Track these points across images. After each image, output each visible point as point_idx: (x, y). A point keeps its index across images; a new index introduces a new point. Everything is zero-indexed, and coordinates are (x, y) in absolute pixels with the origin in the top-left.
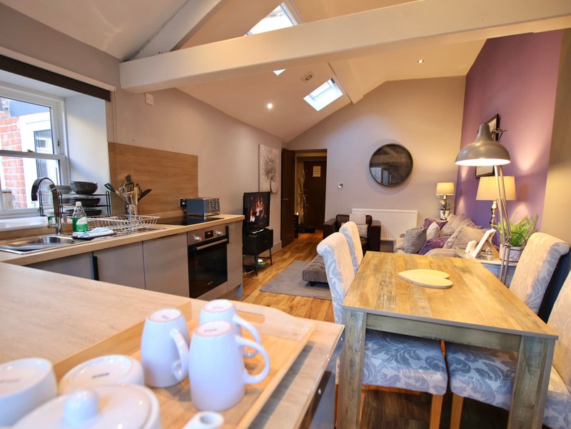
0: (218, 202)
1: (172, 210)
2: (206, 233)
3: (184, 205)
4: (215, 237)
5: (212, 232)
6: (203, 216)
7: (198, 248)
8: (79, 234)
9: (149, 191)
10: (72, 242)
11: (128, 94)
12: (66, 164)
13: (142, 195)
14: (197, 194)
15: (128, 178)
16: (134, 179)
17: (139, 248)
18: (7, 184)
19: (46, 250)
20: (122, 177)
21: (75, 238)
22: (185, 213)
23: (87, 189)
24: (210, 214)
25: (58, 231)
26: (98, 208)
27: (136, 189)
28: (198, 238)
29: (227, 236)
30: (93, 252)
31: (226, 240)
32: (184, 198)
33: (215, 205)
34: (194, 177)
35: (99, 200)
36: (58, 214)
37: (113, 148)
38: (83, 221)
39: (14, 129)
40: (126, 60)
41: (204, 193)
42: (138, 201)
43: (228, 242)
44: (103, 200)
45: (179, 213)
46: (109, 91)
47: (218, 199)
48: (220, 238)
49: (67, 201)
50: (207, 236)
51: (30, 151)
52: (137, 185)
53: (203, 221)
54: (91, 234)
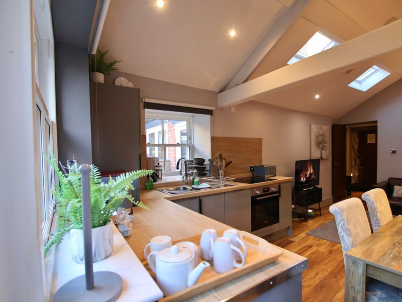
0: (275, 168)
1: (245, 173)
2: (264, 189)
3: (253, 170)
4: (270, 192)
5: (268, 189)
6: (264, 177)
7: (258, 199)
8: (195, 186)
9: (231, 162)
10: (192, 190)
11: (222, 109)
12: (193, 149)
13: (227, 165)
14: (262, 162)
15: (220, 155)
16: (224, 155)
17: (222, 196)
18: (169, 157)
19: (181, 194)
20: (217, 155)
21: (193, 188)
22: (253, 175)
23: (201, 161)
24: (269, 176)
25: (187, 184)
26: (205, 172)
27: (224, 161)
28: (258, 192)
29: (279, 192)
30: (199, 196)
31: (278, 194)
32: (253, 165)
33: (273, 171)
34: (259, 152)
35: (205, 167)
36: (186, 175)
37: (213, 139)
38: (197, 179)
39: (173, 130)
40: (221, 92)
41: (266, 161)
42: (225, 168)
43: (280, 196)
44: (208, 168)
45: (249, 175)
46: (212, 110)
47: (275, 166)
48: (274, 193)
49: (192, 168)
50: (264, 191)
51: (178, 143)
52: (225, 159)
53: (264, 181)
54: (200, 186)
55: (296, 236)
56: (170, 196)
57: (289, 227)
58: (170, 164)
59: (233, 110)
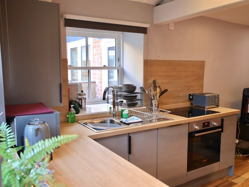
0: (218, 98)
1: (182, 102)
2: (204, 124)
3: (191, 98)
4: (211, 126)
5: (209, 123)
6: (205, 108)
7: (196, 135)
8: (124, 120)
9: (166, 91)
10: (120, 125)
12: (122, 73)
13: (162, 93)
14: (202, 89)
15: (154, 82)
16: (159, 82)
17: (155, 132)
20: (151, 81)
21: (121, 122)
22: (192, 104)
23: (131, 89)
24: (211, 107)
25: (114, 115)
26: (136, 102)
27: (158, 89)
28: (196, 127)
29: (221, 127)
30: (129, 134)
31: (220, 129)
32: (191, 93)
33: (215, 100)
34: (201, 78)
35: (136, 96)
36: (114, 104)
37: (147, 63)
38: (126, 111)
39: (99, 46)
40: (157, 5)
41: (208, 88)
42: (159, 97)
43: (222, 131)
44: (139, 96)
45: (187, 104)
46: (146, 28)
47: (218, 95)
48: (215, 128)
49: (120, 96)
50: (204, 126)
51: (105, 66)
52: (159, 87)
54: (130, 120)
55: (238, 176)
56: (94, 133)
57: (231, 167)
58: (96, 85)
59: (172, 28)
